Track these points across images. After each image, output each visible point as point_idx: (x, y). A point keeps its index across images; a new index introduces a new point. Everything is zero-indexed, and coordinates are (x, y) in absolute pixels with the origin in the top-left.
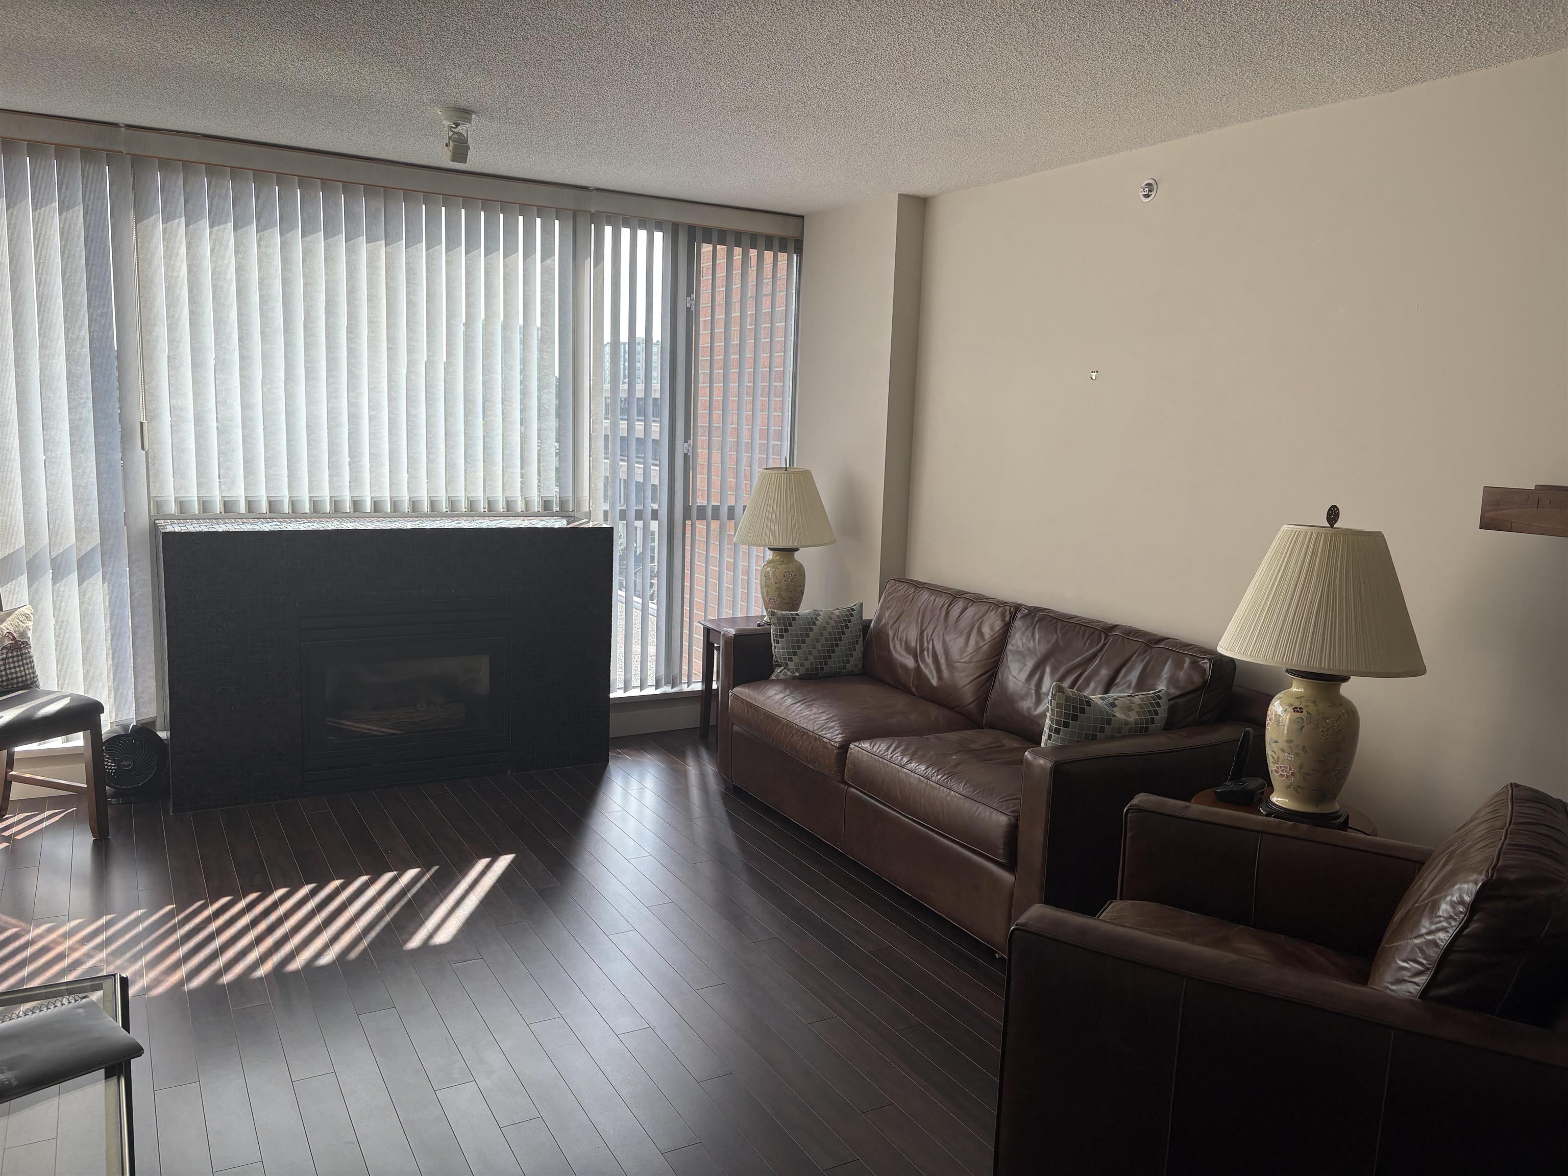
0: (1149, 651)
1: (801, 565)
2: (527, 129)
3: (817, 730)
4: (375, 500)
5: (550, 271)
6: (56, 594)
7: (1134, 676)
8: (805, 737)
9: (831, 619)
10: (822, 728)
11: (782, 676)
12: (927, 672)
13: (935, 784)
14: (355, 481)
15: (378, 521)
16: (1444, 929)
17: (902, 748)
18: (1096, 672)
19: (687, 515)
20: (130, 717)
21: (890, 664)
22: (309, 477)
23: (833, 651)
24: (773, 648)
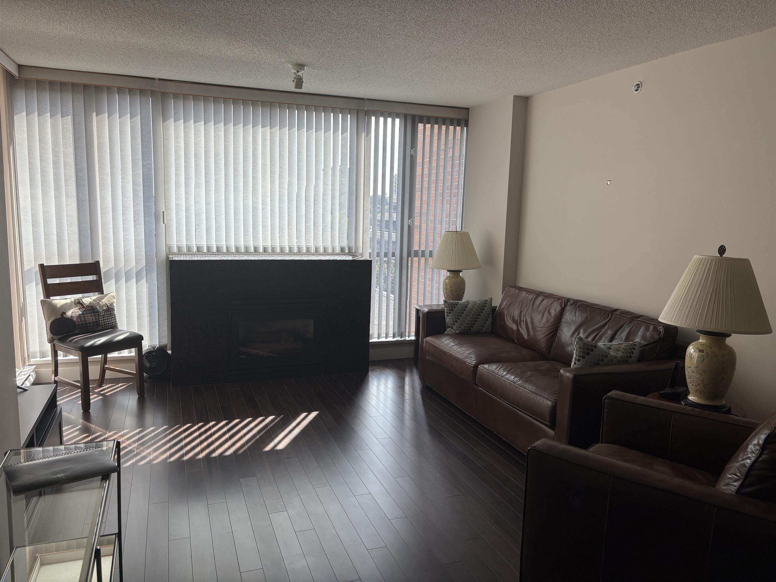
0: (633, 322)
1: (463, 279)
2: (331, 72)
3: (464, 358)
4: (265, 246)
5: (346, 139)
6: (127, 288)
7: (624, 335)
8: (458, 361)
9: (476, 305)
10: (466, 357)
11: (450, 333)
12: (522, 332)
13: (518, 386)
14: (255, 237)
15: (265, 256)
16: (749, 458)
17: (504, 368)
18: (605, 332)
19: (409, 255)
20: (156, 344)
21: (505, 327)
22: (235, 236)
23: (476, 321)
24: (446, 318)
